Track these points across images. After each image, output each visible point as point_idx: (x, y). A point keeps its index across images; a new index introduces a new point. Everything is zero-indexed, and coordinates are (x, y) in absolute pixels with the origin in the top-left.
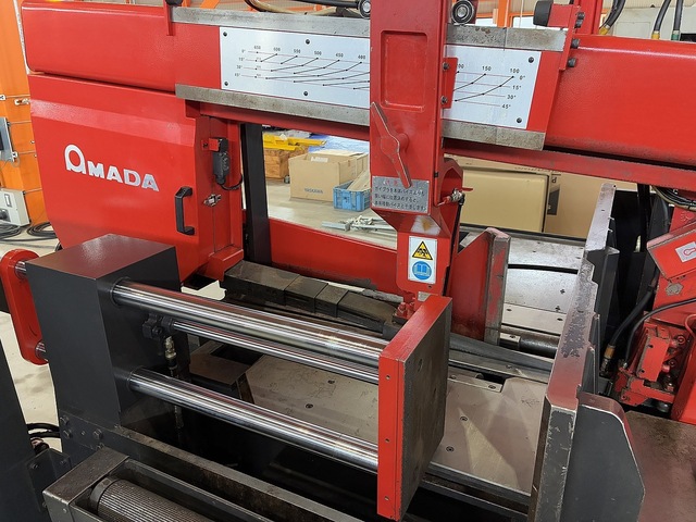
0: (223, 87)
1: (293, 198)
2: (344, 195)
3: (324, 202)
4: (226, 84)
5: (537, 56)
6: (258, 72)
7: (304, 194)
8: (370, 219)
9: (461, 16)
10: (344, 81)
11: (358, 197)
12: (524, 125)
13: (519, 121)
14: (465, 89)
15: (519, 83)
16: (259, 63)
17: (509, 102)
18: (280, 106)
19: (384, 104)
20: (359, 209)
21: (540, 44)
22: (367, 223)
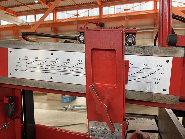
0: (9, 76)
1: (48, 100)
2: (64, 98)
3: (57, 100)
4: (10, 74)
5: (171, 59)
6: (27, 68)
7: (51, 98)
8: (73, 105)
9: (130, 41)
10: (71, 72)
11: (69, 98)
12: (167, 92)
13: (165, 90)
14: (134, 75)
15: (162, 72)
16: (27, 64)
17: (158, 81)
18: (38, 84)
19: (94, 84)
20: (69, 102)
21: (172, 54)
22: (72, 107)
